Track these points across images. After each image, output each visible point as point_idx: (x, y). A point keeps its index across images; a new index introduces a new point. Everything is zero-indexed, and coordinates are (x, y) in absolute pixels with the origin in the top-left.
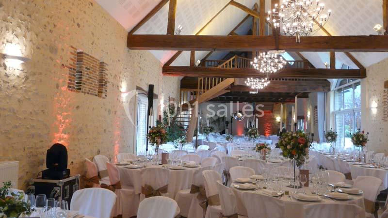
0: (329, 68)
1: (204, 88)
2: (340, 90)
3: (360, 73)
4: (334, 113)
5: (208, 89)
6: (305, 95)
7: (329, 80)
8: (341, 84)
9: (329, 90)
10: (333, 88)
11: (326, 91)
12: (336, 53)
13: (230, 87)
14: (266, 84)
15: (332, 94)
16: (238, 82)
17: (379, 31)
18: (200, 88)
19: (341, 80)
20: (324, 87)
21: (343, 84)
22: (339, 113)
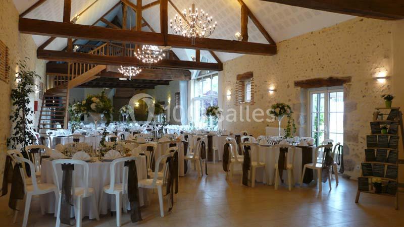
0: (195, 61)
1: (75, 74)
2: (198, 79)
3: (218, 67)
4: (194, 100)
5: (79, 74)
6: (166, 83)
7: (191, 71)
8: (199, 75)
9: (190, 79)
10: (193, 77)
11: (188, 79)
12: (201, 51)
13: (100, 73)
14: (138, 72)
15: (192, 82)
16: (110, 68)
17: (239, 38)
18: (71, 73)
19: (199, 71)
20: (186, 76)
21: (202, 75)
22: (198, 99)
